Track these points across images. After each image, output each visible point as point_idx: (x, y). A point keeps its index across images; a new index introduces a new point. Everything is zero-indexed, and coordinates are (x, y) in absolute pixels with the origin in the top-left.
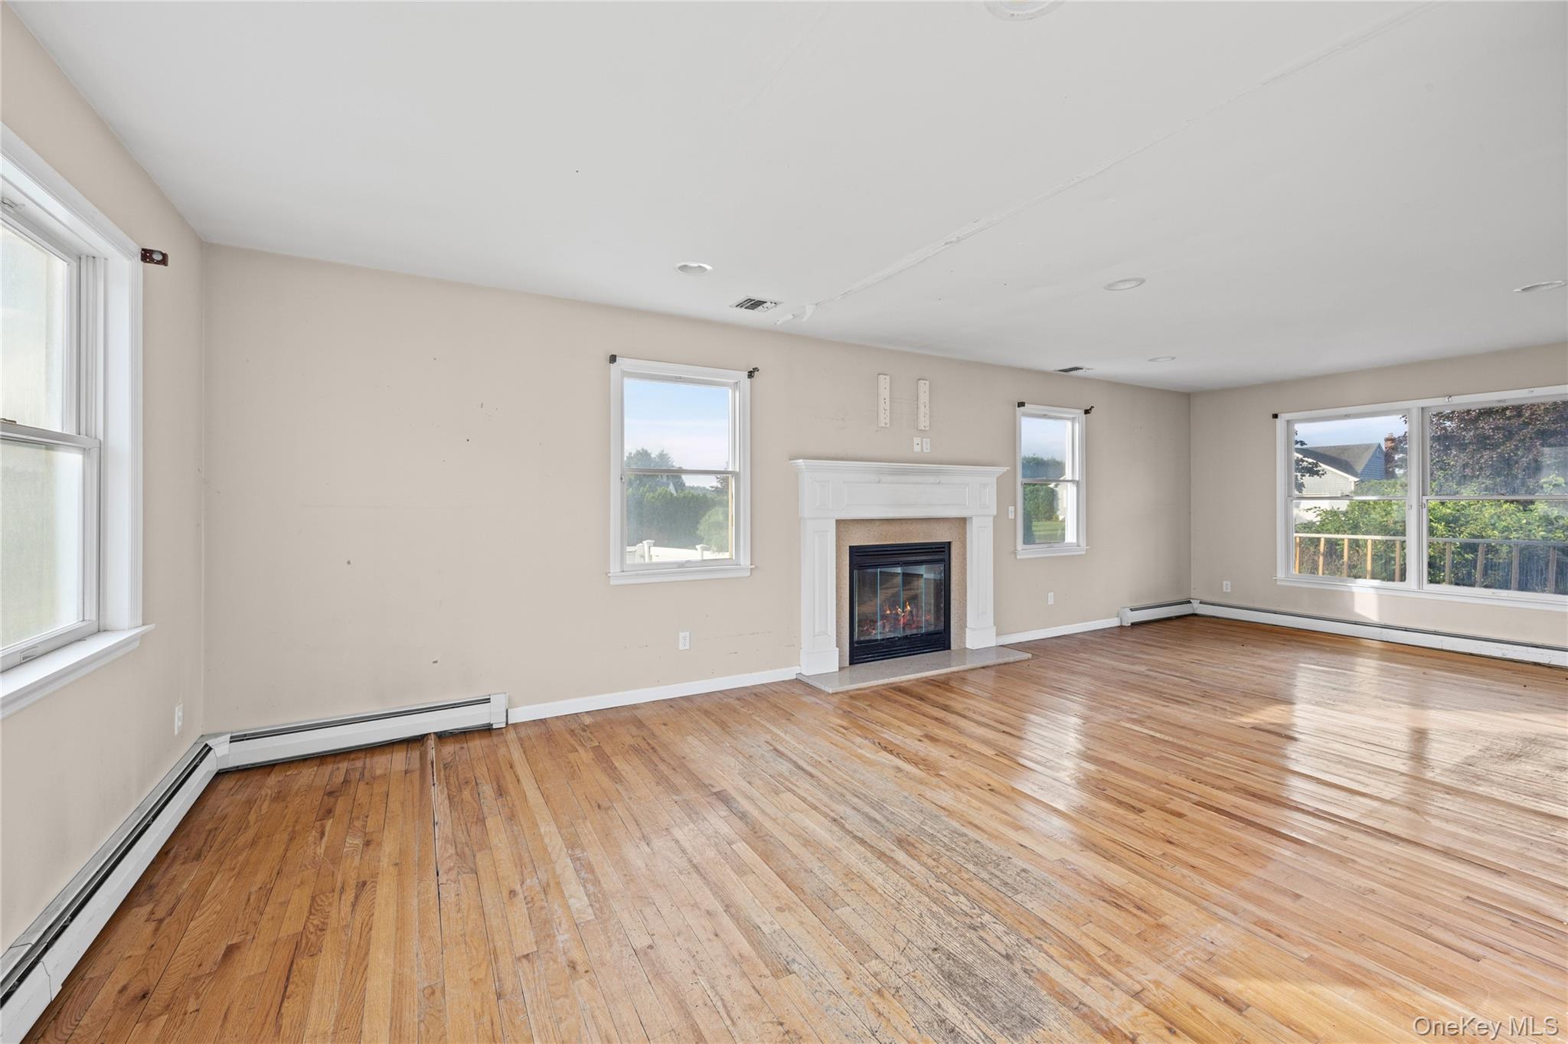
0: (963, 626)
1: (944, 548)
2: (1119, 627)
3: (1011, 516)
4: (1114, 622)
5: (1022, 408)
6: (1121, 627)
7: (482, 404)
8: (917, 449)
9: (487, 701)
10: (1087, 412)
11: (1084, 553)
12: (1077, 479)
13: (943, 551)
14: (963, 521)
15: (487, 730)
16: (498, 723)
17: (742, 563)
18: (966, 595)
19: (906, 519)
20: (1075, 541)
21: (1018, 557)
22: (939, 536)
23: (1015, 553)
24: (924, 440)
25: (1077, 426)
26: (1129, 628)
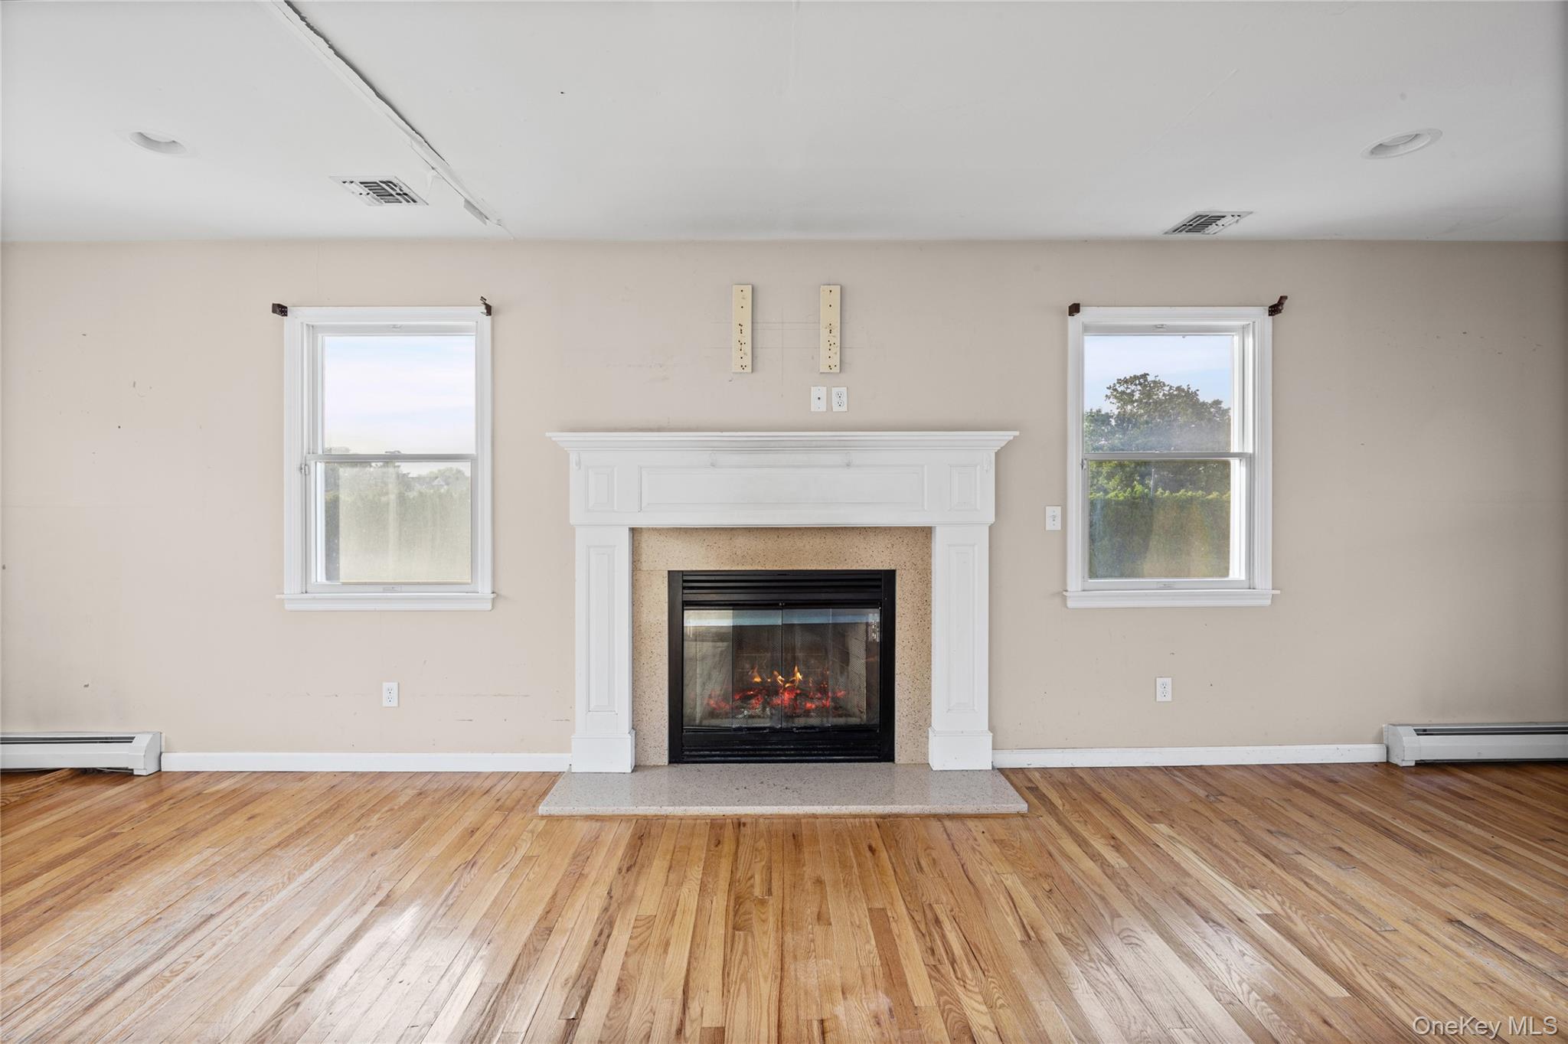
0: (923, 722)
1: (880, 580)
2: (1376, 765)
3: (1053, 525)
4: (1371, 753)
5: (1077, 316)
6: (1388, 766)
7: (134, 384)
8: (818, 406)
9: (129, 740)
10: (1274, 310)
11: (1269, 602)
12: (1251, 451)
13: (879, 587)
14: (925, 533)
15: (123, 775)
16: (142, 766)
17: (479, 590)
18: (929, 668)
19: (800, 529)
20: (1243, 577)
21: (1070, 604)
22: (869, 558)
23: (1062, 594)
24: (835, 390)
25: (1249, 341)
26: (1413, 770)
